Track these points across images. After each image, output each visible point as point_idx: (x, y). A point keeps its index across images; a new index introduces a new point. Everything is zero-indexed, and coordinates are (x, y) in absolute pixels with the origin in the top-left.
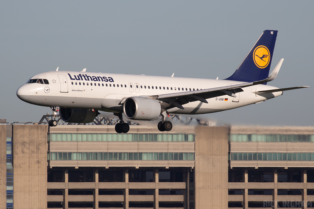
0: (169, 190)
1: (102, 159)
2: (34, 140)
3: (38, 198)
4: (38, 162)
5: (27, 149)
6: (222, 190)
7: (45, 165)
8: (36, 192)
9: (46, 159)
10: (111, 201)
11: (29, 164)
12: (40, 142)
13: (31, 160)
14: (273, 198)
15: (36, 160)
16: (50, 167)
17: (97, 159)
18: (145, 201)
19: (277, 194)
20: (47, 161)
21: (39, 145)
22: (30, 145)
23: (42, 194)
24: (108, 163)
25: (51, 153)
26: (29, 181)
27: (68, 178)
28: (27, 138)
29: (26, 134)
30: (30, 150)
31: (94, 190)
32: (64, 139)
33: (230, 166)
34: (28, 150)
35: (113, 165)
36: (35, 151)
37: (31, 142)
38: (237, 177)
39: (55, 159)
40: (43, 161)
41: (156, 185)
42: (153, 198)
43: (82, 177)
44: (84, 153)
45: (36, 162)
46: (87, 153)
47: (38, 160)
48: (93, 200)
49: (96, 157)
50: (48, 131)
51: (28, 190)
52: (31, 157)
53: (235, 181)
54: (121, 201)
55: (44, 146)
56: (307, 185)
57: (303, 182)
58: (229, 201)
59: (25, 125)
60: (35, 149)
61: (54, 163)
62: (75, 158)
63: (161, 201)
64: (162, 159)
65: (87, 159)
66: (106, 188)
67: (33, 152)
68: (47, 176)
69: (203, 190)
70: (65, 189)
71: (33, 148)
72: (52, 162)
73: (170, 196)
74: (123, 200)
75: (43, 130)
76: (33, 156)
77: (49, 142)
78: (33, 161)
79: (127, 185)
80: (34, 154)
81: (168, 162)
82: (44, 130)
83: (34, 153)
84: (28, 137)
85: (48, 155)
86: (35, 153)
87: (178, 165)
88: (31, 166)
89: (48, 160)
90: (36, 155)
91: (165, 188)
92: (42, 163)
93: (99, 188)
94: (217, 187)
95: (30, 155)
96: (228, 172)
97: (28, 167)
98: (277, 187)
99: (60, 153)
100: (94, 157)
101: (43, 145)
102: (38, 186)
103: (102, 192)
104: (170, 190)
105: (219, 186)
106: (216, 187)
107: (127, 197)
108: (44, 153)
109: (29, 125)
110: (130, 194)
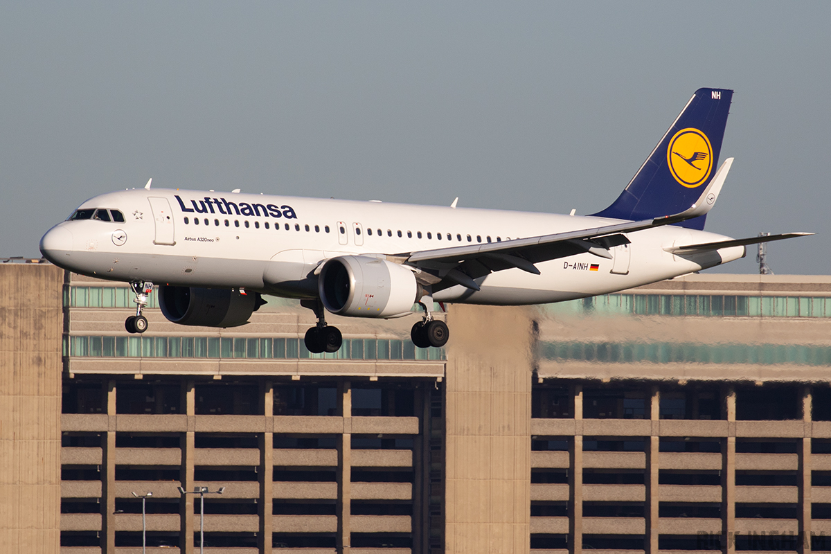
0: (379, 436)
1: (203, 355)
2: (29, 303)
3: (38, 454)
4: (39, 361)
5: (10, 327)
6: (516, 437)
7: (55, 368)
8: (33, 438)
9: (59, 353)
10: (226, 464)
11: (14, 365)
12: (43, 309)
13: (19, 355)
14: (646, 461)
15: (33, 355)
16: (68, 373)
17: (191, 355)
18: (315, 464)
19: (658, 450)
20: (60, 360)
21: (41, 316)
22: (18, 316)
23: (49, 443)
24: (220, 365)
25: (73, 337)
26: (13, 411)
27: (115, 402)
28: (10, 298)
29: (7, 287)
30: (19, 329)
31: (183, 435)
32: (107, 302)
33: (537, 375)
34: (12, 330)
35: (232, 371)
36: (32, 333)
37: (20, 310)
38: (554, 404)
39: (82, 354)
40: (51, 358)
41: (346, 422)
42: (336, 456)
43: (153, 400)
44: (158, 338)
45: (33, 360)
46: (165, 339)
47: (37, 355)
48: (179, 462)
49: (188, 348)
50: (65, 282)
51: (11, 434)
52: (19, 347)
53: (550, 416)
54: (252, 464)
55: (54, 320)
56: (736, 428)
57: (726, 419)
58: (533, 466)
59: (4, 265)
60: (30, 328)
61: (81, 363)
62: (134, 352)
63: (358, 465)
64: (361, 357)
65: (165, 355)
66: (215, 431)
67: (25, 335)
68: (60, 397)
69: (465, 436)
70: (109, 433)
71: (25, 324)
72: (75, 363)
73: (381, 451)
74: (258, 463)
75: (53, 279)
76: (25, 347)
77: (66, 310)
78: (24, 359)
79: (269, 423)
80: (28, 340)
81: (377, 364)
82: (56, 279)
83: (28, 337)
84: (12, 296)
85: (65, 341)
86: (30, 338)
87: (403, 373)
88: (18, 372)
89: (63, 357)
90: (32, 342)
91: (369, 432)
92: (48, 362)
93: (196, 430)
94: (503, 431)
95: (19, 343)
96: (530, 390)
97: (12, 374)
98: (657, 431)
99: (96, 339)
100: (184, 348)
101: (51, 317)
102: (38, 424)
103: (204, 440)
104: (379, 438)
105: (509, 426)
106: (499, 431)
107: (269, 454)
108: (53, 337)
109: (15, 266)
110: (275, 446)
